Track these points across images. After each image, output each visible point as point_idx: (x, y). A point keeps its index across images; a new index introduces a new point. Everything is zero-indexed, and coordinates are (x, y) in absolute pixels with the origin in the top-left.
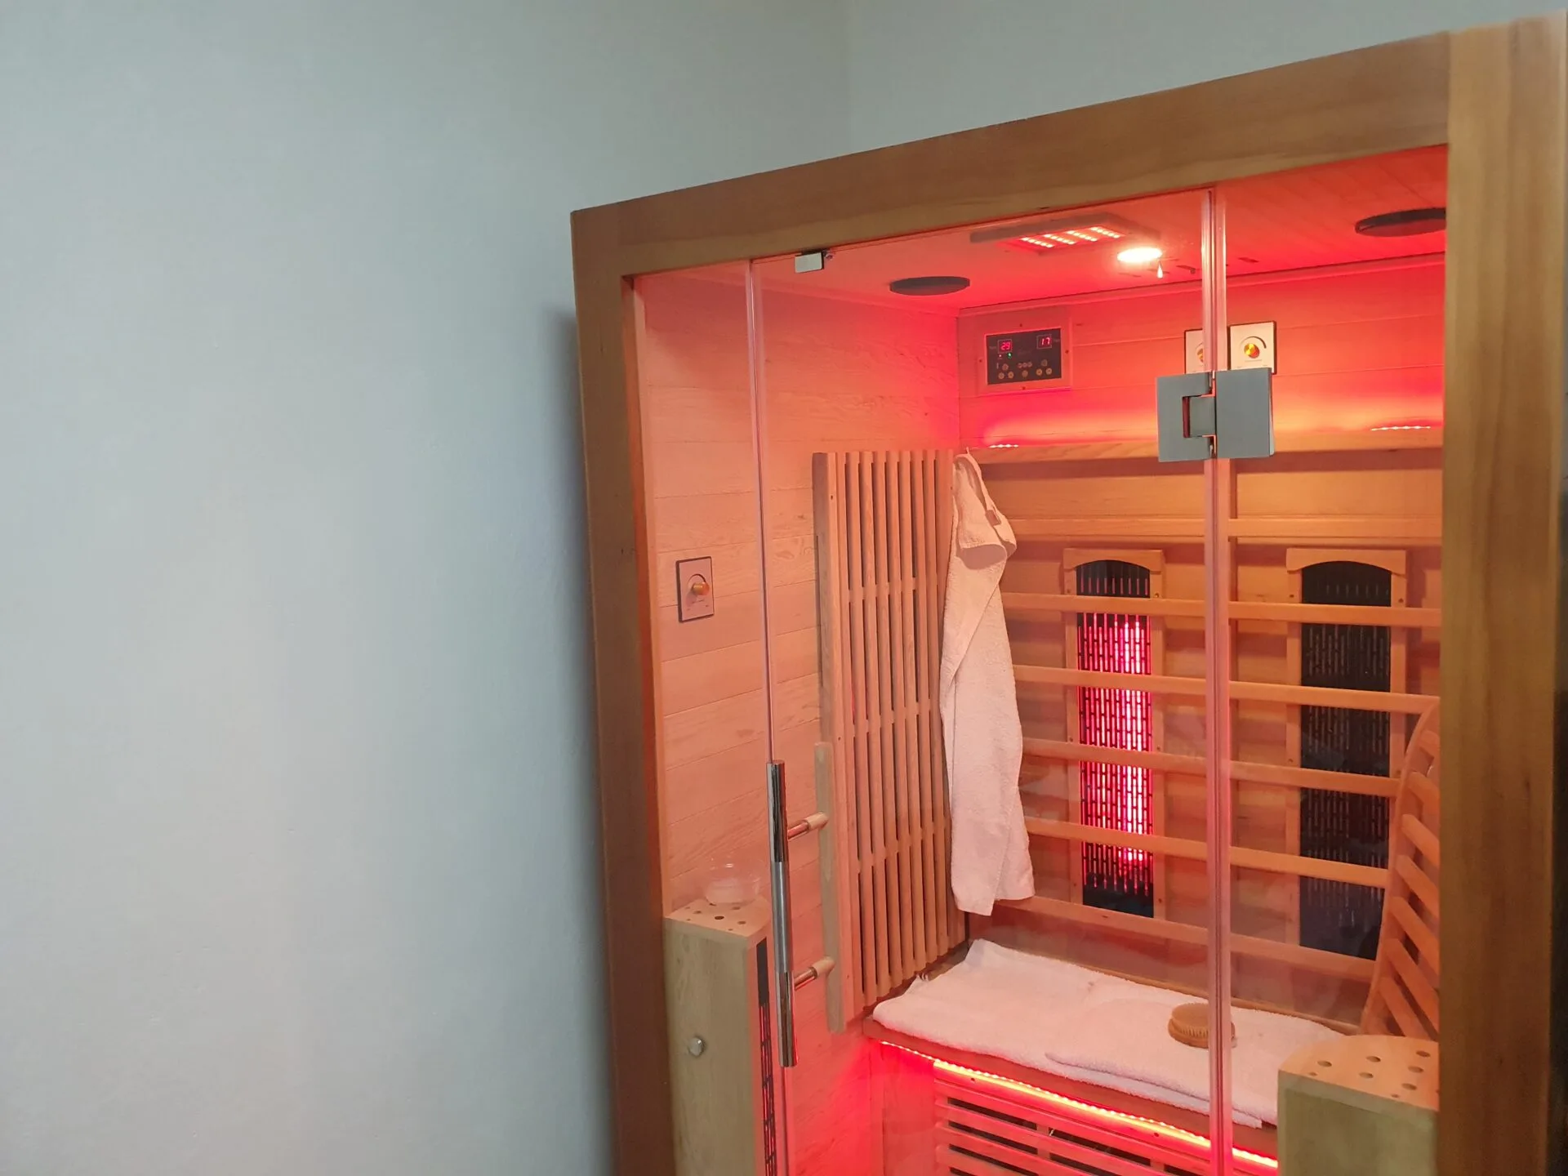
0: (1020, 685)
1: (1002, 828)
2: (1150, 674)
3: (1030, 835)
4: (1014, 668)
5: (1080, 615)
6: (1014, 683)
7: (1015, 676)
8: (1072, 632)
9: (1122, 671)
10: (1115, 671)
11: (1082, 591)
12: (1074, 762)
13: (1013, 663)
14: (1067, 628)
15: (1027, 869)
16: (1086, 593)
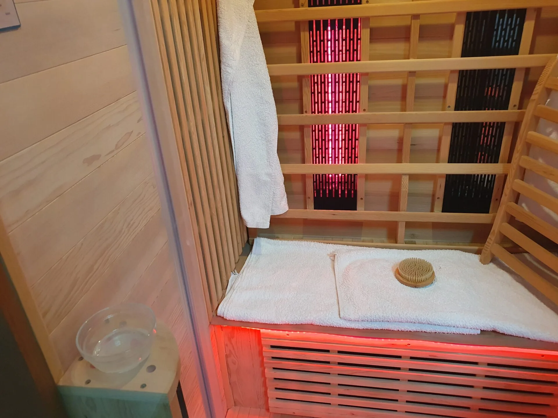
0: (274, 79)
1: (269, 175)
2: (360, 60)
3: (284, 175)
4: (268, 67)
5: (311, 23)
6: (269, 78)
7: (269, 72)
8: (305, 36)
9: (341, 60)
10: (343, 61)
11: (312, 4)
12: (308, 126)
13: (267, 64)
14: (302, 34)
15: (284, 196)
16: (315, 5)
